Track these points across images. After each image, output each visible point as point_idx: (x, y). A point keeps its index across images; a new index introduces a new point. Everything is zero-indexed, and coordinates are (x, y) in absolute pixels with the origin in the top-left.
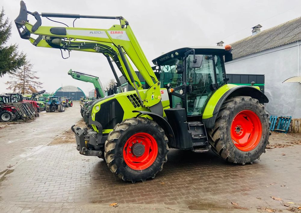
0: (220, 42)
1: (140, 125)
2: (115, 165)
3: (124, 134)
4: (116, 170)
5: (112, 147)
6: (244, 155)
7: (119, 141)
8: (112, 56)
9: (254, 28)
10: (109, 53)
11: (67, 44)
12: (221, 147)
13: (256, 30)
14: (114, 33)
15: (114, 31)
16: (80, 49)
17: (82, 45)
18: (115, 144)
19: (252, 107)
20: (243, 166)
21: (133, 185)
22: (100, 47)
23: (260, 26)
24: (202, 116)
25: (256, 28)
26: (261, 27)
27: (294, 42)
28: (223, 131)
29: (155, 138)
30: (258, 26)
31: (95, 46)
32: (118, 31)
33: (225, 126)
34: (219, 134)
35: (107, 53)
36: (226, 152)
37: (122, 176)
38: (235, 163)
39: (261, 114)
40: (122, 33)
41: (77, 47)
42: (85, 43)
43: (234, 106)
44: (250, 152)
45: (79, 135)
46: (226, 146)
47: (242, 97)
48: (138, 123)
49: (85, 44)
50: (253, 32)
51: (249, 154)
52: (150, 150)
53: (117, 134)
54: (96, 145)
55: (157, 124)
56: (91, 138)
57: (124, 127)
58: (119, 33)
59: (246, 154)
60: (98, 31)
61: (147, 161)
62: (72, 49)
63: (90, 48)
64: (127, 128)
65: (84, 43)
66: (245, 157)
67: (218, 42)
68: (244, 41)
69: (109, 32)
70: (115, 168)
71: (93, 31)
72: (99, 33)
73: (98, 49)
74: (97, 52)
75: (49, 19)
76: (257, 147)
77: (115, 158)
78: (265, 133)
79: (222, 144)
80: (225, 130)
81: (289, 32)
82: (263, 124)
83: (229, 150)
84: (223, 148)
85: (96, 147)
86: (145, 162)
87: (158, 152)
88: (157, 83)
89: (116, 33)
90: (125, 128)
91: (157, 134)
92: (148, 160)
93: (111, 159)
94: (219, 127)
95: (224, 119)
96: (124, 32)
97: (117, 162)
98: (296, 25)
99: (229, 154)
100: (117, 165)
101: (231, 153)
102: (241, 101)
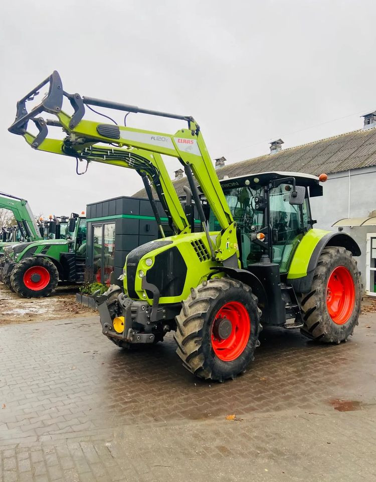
0: (221, 159)
1: (232, 290)
2: (202, 355)
3: (214, 304)
4: (203, 363)
5: (197, 326)
6: (340, 330)
7: (208, 316)
8: (152, 176)
9: (273, 143)
10: (147, 171)
11: (87, 150)
12: (316, 320)
13: (276, 147)
14: (183, 141)
15: (183, 139)
16: (106, 160)
17: (109, 154)
18: (203, 321)
19: (346, 261)
20: (338, 346)
21: (222, 385)
22: (134, 159)
23: (281, 142)
24: (287, 275)
25: (276, 144)
26: (283, 143)
27: (345, 171)
28: (320, 296)
29: (247, 310)
30: (279, 142)
31: (128, 157)
32: (187, 139)
33: (322, 289)
34: (313, 301)
35: (144, 169)
36: (321, 327)
37: (209, 373)
38: (330, 342)
39: (355, 272)
40: (193, 143)
41: (102, 156)
42: (114, 150)
43: (331, 261)
44: (345, 325)
45: (125, 308)
46: (323, 318)
47: (337, 247)
48: (230, 287)
49: (113, 152)
50: (272, 149)
51: (344, 327)
52: (237, 329)
53: (204, 304)
54: (148, 324)
55: (250, 288)
56: (140, 312)
57: (213, 294)
58: (188, 142)
59: (342, 328)
60: (162, 137)
61: (235, 346)
62: (93, 160)
63: (120, 160)
64: (217, 295)
65: (111, 150)
66: (341, 332)
67: (217, 158)
68: (259, 160)
69: (176, 140)
70: (201, 359)
71: (156, 136)
72: (163, 139)
73: (132, 163)
74: (130, 167)
75: (89, 108)
76: (351, 319)
77: (203, 343)
78: (358, 298)
79: (317, 315)
80: (322, 294)
81: (330, 155)
82: (355, 287)
83: (325, 324)
84: (319, 320)
85: (147, 328)
86: (231, 347)
87: (251, 331)
88: (233, 223)
89: (185, 141)
90: (215, 295)
91: (251, 303)
92: (235, 344)
93: (197, 345)
94: (315, 291)
95: (320, 279)
96: (195, 141)
97: (205, 350)
98: (336, 146)
99: (325, 329)
100: (204, 354)
101: (327, 328)
102: (336, 254)
